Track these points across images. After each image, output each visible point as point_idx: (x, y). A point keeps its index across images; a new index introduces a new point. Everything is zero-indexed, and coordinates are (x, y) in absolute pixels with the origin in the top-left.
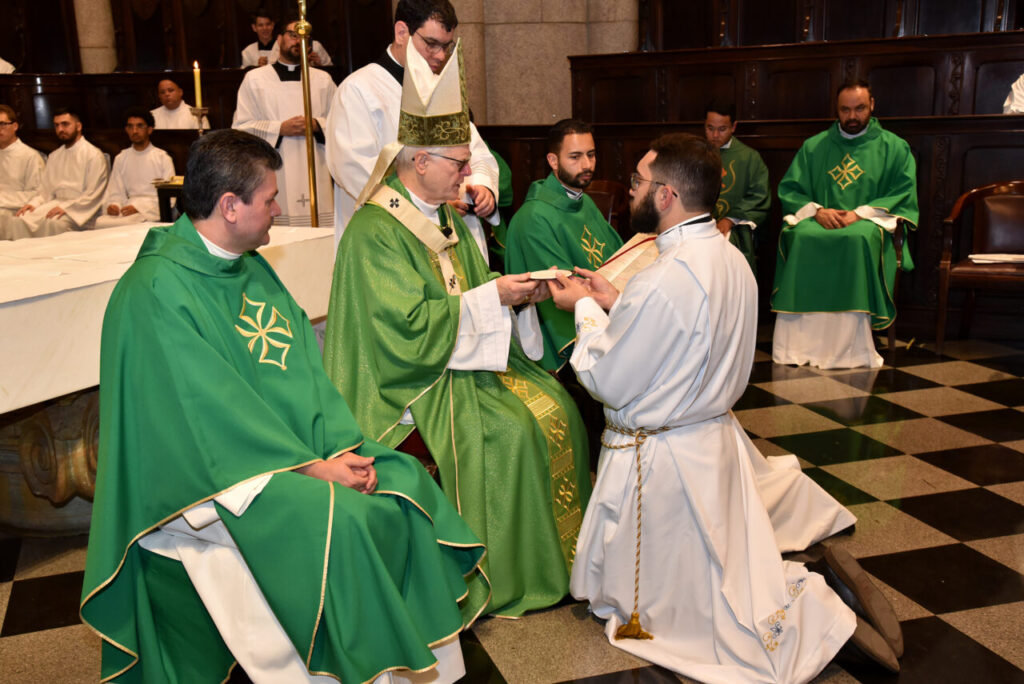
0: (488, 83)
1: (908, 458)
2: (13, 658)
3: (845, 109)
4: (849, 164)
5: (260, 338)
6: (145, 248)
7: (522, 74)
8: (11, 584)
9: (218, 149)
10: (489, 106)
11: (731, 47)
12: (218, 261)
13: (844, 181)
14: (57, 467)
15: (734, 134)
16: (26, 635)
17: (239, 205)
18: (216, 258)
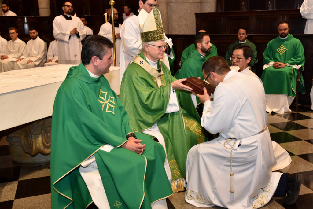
0: (169, 21)
1: (303, 141)
2: (19, 206)
3: (281, 30)
4: (283, 47)
5: (106, 104)
6: (69, 75)
7: (180, 18)
8: (18, 181)
9: (92, 42)
10: (169, 28)
11: (246, 11)
12: (93, 78)
13: (281, 52)
14: (33, 144)
15: (247, 38)
16: (23, 198)
17: (98, 60)
18: (92, 78)
